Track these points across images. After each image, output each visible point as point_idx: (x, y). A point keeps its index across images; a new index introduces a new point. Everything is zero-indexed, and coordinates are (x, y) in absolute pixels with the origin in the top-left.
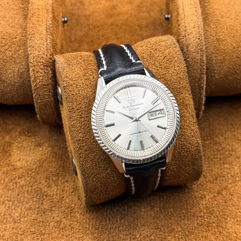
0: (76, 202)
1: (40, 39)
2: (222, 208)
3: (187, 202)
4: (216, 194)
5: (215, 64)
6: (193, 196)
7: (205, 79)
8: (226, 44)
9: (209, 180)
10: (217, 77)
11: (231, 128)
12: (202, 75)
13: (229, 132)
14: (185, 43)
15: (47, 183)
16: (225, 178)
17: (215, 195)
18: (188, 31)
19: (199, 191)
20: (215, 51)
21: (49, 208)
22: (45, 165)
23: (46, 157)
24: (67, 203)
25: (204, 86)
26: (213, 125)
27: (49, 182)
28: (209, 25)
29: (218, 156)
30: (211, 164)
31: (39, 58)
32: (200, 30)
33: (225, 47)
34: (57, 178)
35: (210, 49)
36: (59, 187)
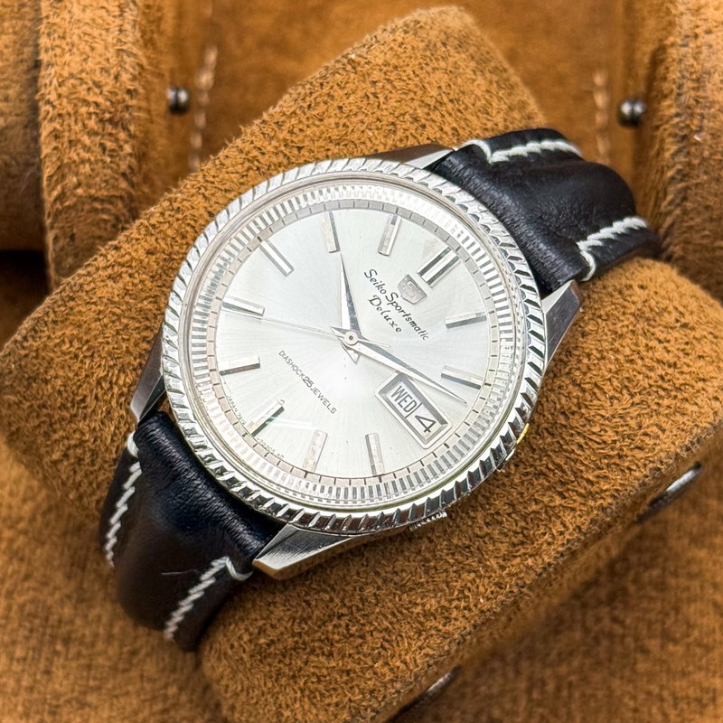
6: (665, 694)
14: (693, 66)
19: (690, 673)
21: (75, 694)
31: (85, 87)
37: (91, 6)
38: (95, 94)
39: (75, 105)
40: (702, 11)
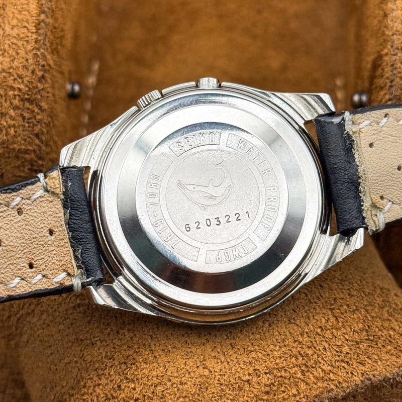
37: (18, 26)
38: (19, 82)
39: (5, 90)
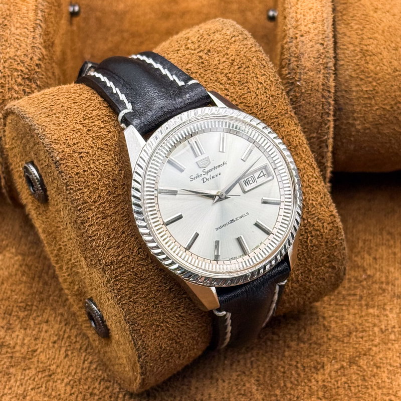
0: (61, 362)
1: (22, 26)
2: (357, 391)
3: (285, 374)
4: (347, 362)
5: (355, 101)
6: (299, 365)
7: (332, 124)
8: (379, 61)
9: (334, 336)
10: (359, 127)
11: (388, 240)
12: (325, 117)
13: (384, 248)
14: (295, 51)
15: (5, 322)
16: (367, 334)
17: (345, 364)
18: (302, 28)
19: (312, 356)
20: (357, 74)
22: (5, 289)
23: (9, 273)
24: (42, 363)
25: (329, 139)
26: (352, 231)
27: (9, 321)
28: (348, 24)
29: (358, 292)
30: (342, 305)
31: (16, 63)
32: (325, 28)
33: (378, 68)
34: (26, 313)
35: (347, 69)
36: (29, 331)
38: (21, 66)
39: (12, 71)
40: (299, 27)
